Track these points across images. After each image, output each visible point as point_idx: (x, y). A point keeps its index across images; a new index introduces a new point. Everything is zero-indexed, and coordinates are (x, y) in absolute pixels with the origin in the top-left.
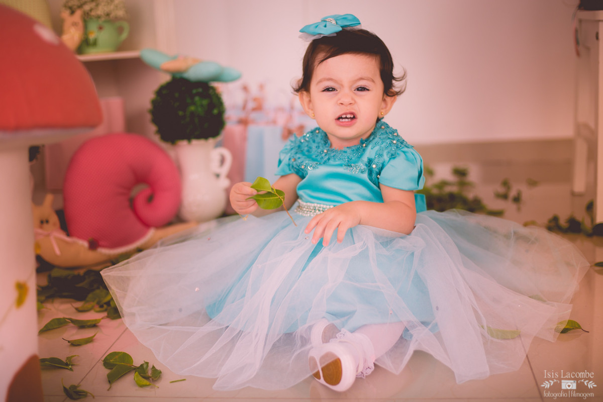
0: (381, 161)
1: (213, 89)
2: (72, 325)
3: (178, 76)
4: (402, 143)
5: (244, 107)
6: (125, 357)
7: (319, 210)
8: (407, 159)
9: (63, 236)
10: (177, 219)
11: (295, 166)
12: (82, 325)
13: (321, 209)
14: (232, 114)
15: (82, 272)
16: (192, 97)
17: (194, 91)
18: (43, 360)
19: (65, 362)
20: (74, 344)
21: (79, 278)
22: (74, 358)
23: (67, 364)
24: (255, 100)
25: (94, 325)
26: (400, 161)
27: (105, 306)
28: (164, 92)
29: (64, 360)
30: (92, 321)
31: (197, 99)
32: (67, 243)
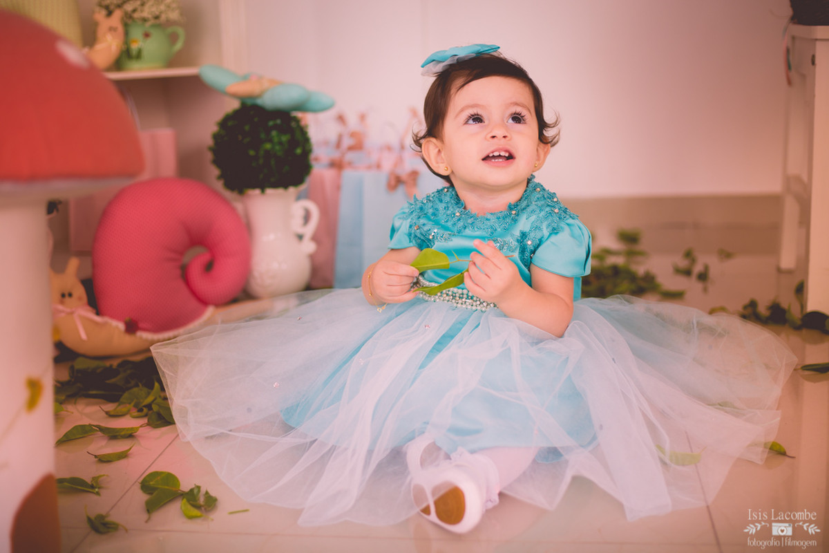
0: (539, 235)
1: (297, 120)
2: (100, 434)
3: (249, 102)
4: (565, 212)
5: (338, 145)
6: (170, 478)
7: (447, 295)
8: (572, 236)
9: (91, 315)
10: (244, 294)
11: (418, 235)
12: (114, 435)
13: (450, 293)
14: (321, 153)
15: (115, 363)
16: (268, 131)
17: (271, 123)
18: (61, 481)
19: (90, 484)
20: (103, 460)
21: (110, 372)
22: (102, 478)
23: (93, 487)
24: (353, 135)
25: (130, 435)
26: (564, 237)
27: (145, 410)
28: (230, 124)
29: (89, 480)
30: (128, 429)
31: (274, 133)
32: (96, 323)
